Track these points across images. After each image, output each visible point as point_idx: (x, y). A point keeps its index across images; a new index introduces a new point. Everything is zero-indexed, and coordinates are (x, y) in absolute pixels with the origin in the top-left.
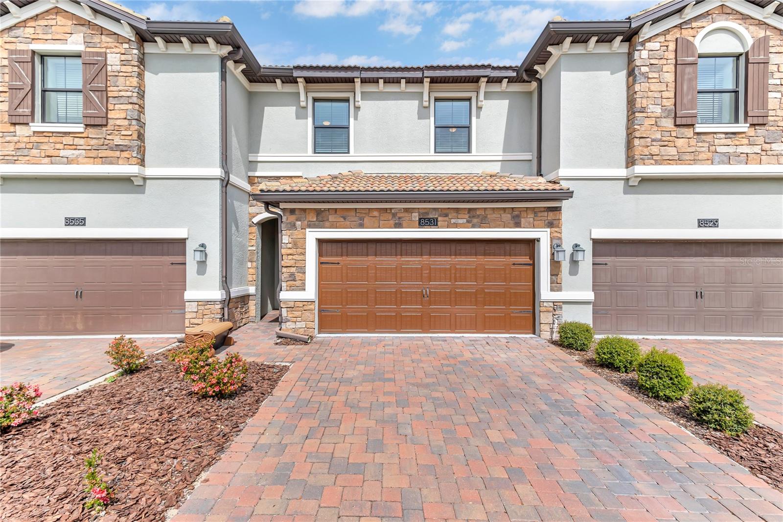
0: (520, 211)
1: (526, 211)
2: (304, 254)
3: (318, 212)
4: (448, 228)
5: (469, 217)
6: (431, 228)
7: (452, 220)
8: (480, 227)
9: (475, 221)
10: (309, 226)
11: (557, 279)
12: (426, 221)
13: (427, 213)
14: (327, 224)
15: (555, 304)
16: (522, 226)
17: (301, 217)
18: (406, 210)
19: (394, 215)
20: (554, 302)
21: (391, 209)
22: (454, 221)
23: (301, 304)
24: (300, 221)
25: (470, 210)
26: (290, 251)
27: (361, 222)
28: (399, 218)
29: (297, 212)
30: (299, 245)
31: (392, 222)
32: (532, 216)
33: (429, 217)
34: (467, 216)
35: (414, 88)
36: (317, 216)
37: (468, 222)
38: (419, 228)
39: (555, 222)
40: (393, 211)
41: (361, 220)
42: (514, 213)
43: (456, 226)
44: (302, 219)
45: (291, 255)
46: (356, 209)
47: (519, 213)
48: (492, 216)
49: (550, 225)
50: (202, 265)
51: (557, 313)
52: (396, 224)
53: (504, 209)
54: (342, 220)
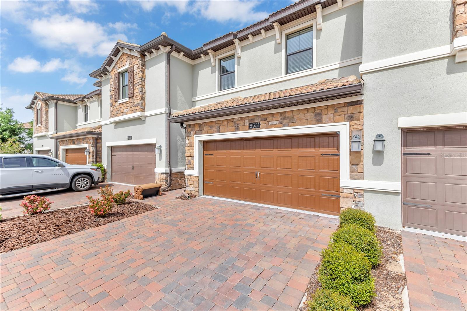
0: (322, 110)
1: (327, 108)
2: (193, 149)
3: (200, 125)
4: (266, 128)
5: (281, 119)
6: (256, 130)
7: (269, 122)
8: (288, 126)
9: (285, 121)
10: (196, 134)
11: (357, 168)
12: (254, 125)
13: (253, 119)
14: (203, 132)
15: (355, 191)
16: (323, 122)
17: (193, 129)
18: (242, 119)
19: (235, 123)
20: (354, 189)
21: (233, 119)
22: (271, 123)
23: (192, 177)
24: (192, 131)
25: (281, 113)
26: (189, 148)
27: (218, 129)
28: (238, 125)
29: (191, 126)
30: (192, 144)
31: (234, 128)
32: (333, 112)
33: (254, 122)
34: (279, 119)
35: (270, 33)
36: (199, 128)
37: (280, 123)
38: (249, 130)
39: (355, 115)
40: (234, 121)
41: (218, 128)
42: (316, 111)
43: (272, 126)
44: (193, 130)
45: (189, 150)
46: (216, 121)
47: (320, 111)
48: (297, 116)
49: (351, 118)
50: (160, 156)
51: (357, 200)
52: (236, 128)
53: (307, 109)
54: (210, 128)
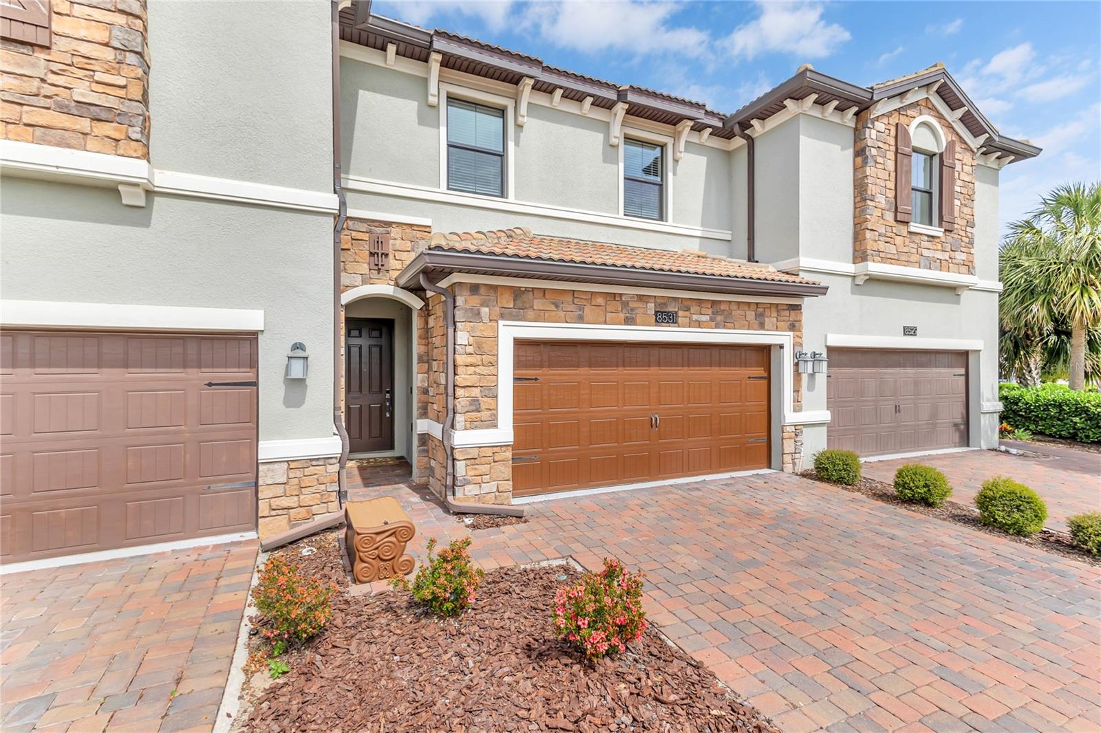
0: (764, 308)
1: (770, 308)
2: (494, 364)
3: (517, 293)
4: (689, 327)
5: (713, 313)
6: (669, 326)
7: (694, 316)
8: (724, 327)
9: (719, 318)
10: (502, 317)
11: (798, 396)
12: (665, 317)
13: (665, 305)
14: (530, 313)
15: (797, 428)
16: (766, 328)
17: (489, 300)
18: (640, 298)
19: (625, 304)
20: (795, 426)
21: (621, 295)
22: (696, 318)
23: (489, 452)
24: (487, 306)
25: (714, 302)
26: (470, 360)
27: (581, 313)
28: (632, 310)
29: (482, 291)
30: (485, 349)
31: (622, 316)
32: (775, 314)
33: (667, 310)
34: (710, 311)
35: (600, 115)
36: (514, 300)
37: (712, 320)
38: (656, 326)
39: (797, 324)
40: (623, 299)
41: (580, 311)
42: (758, 310)
43: (699, 324)
44: (490, 304)
45: (471, 365)
46: (574, 291)
47: (763, 310)
48: (737, 313)
49: (793, 327)
50: (296, 386)
51: (799, 439)
52: (627, 318)
53: (749, 304)
54: (553, 308)
